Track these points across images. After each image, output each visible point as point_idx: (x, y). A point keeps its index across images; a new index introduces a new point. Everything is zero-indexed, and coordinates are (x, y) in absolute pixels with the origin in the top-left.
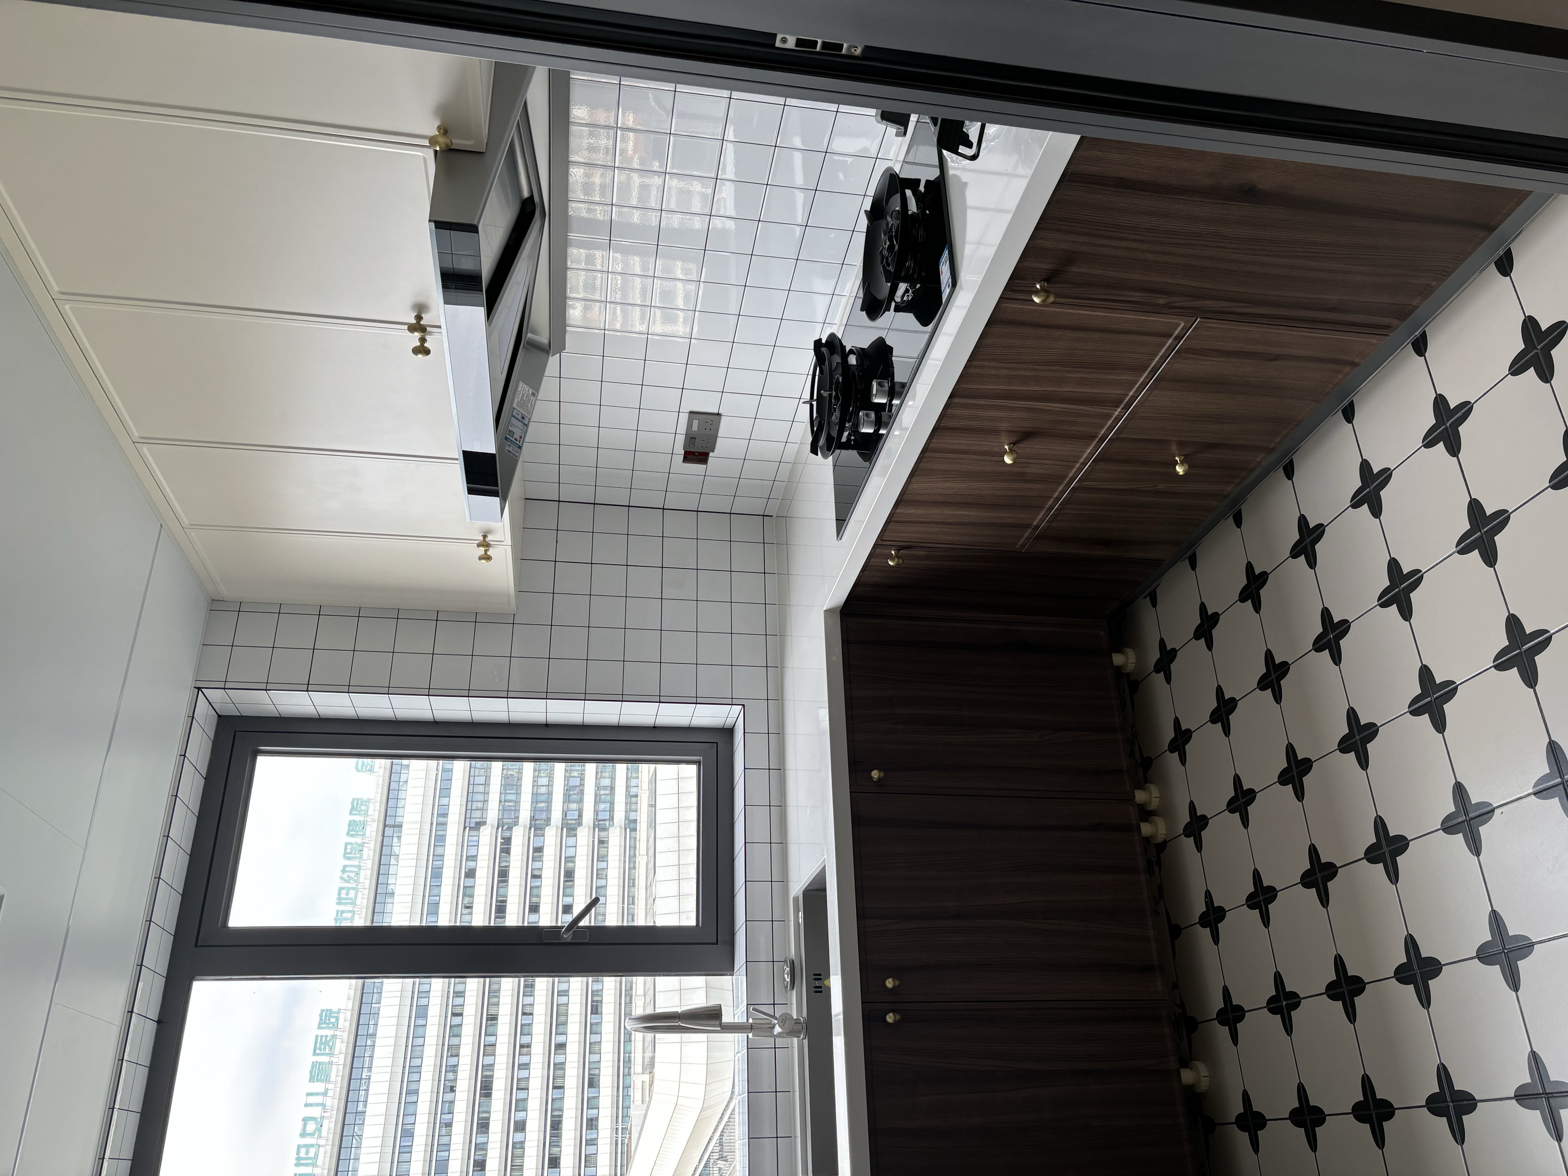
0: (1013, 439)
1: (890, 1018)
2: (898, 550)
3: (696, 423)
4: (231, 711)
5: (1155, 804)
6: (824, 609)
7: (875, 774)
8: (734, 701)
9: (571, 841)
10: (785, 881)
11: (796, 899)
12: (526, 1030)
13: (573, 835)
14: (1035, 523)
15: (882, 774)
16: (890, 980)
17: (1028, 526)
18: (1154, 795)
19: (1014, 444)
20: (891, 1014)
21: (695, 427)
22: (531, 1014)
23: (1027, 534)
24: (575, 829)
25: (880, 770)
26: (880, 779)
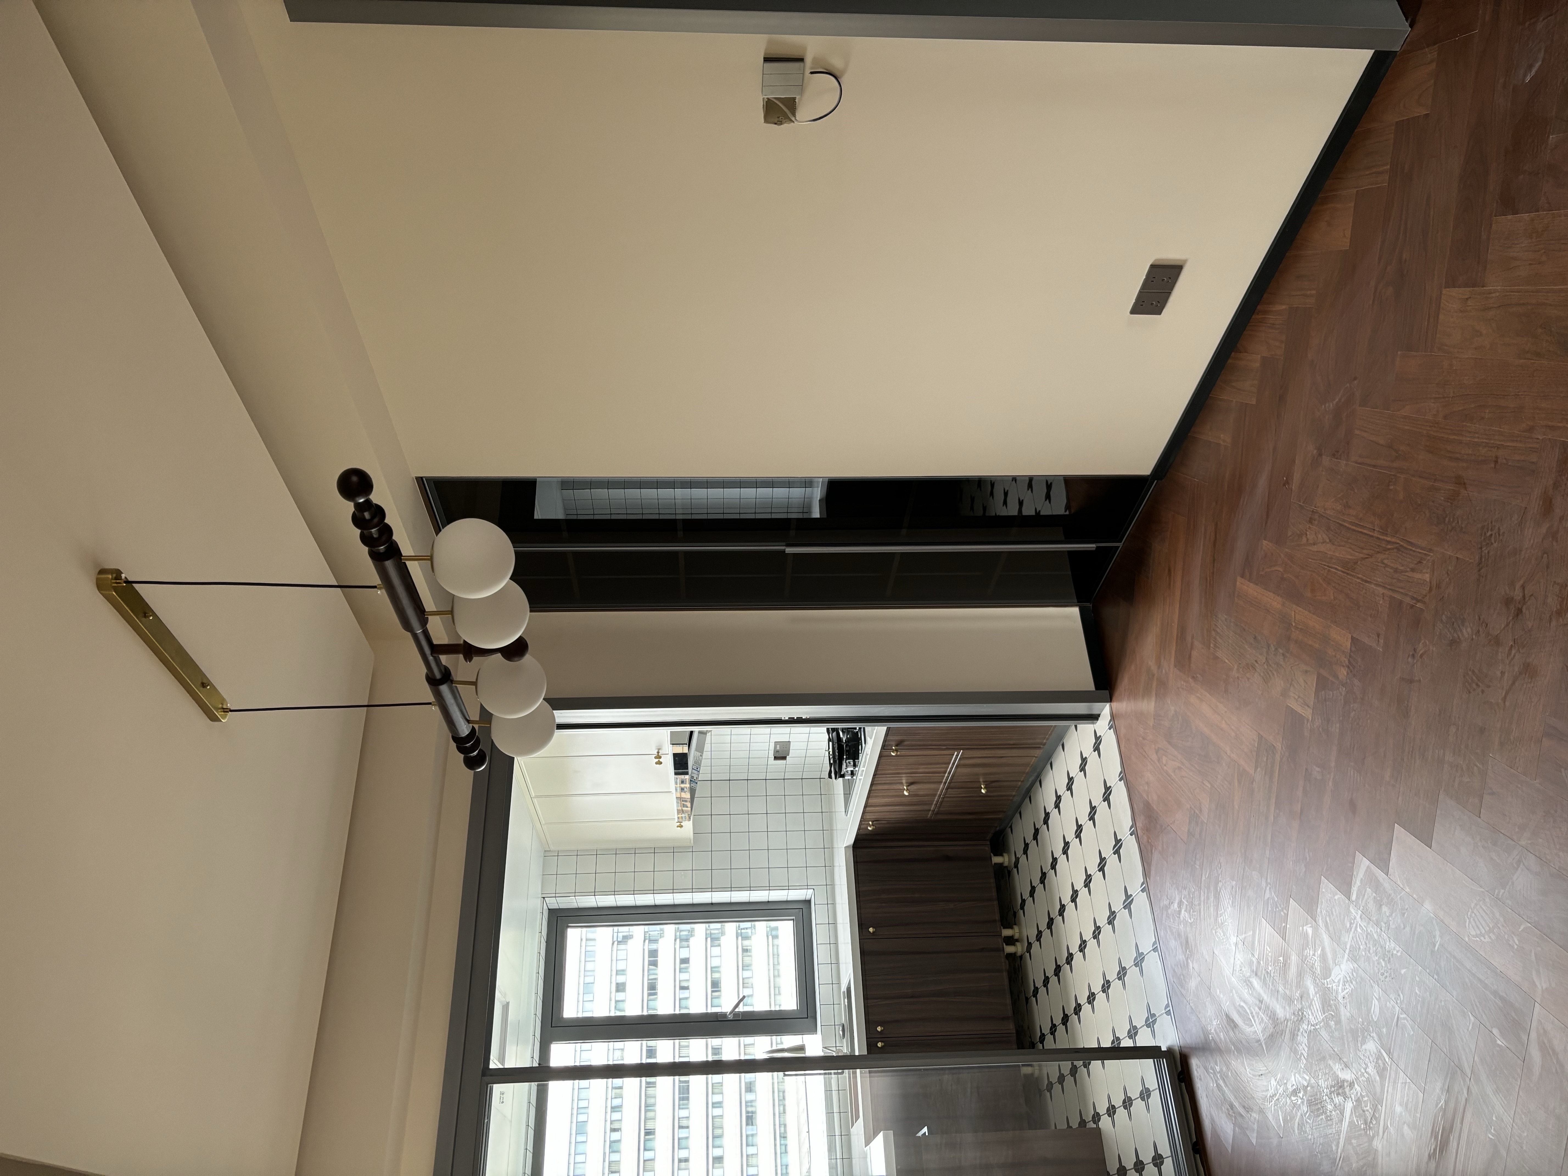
0: (907, 785)
1: (880, 1045)
2: (873, 822)
3: (778, 746)
4: (555, 906)
5: (1017, 936)
6: (845, 846)
7: (871, 930)
8: (809, 887)
9: (715, 951)
10: (839, 983)
11: (844, 992)
12: (683, 1143)
13: (717, 944)
14: (932, 809)
15: (874, 930)
16: (879, 1027)
17: (930, 810)
18: (1016, 931)
19: (908, 786)
20: (880, 1043)
21: (778, 748)
22: (688, 1127)
23: (930, 813)
24: (718, 939)
25: (873, 927)
26: (874, 932)
